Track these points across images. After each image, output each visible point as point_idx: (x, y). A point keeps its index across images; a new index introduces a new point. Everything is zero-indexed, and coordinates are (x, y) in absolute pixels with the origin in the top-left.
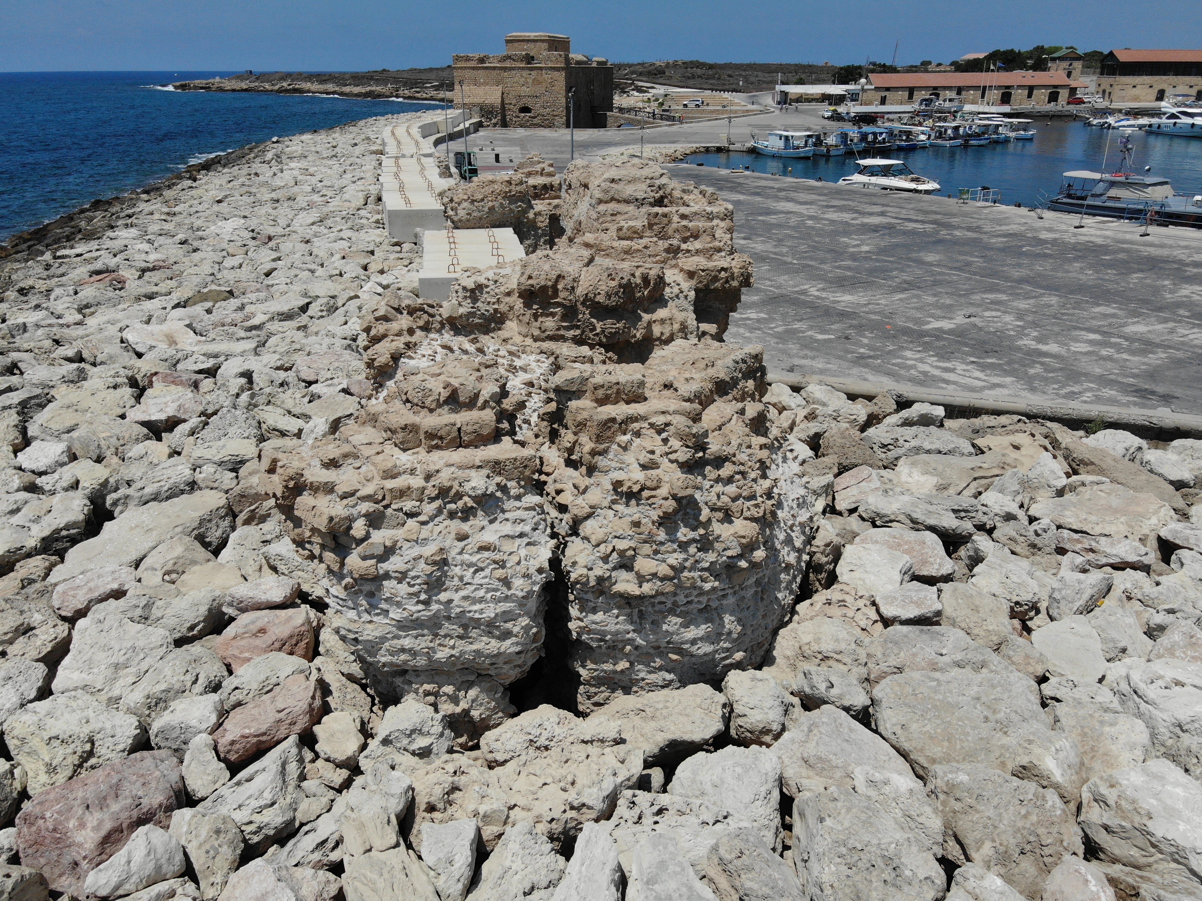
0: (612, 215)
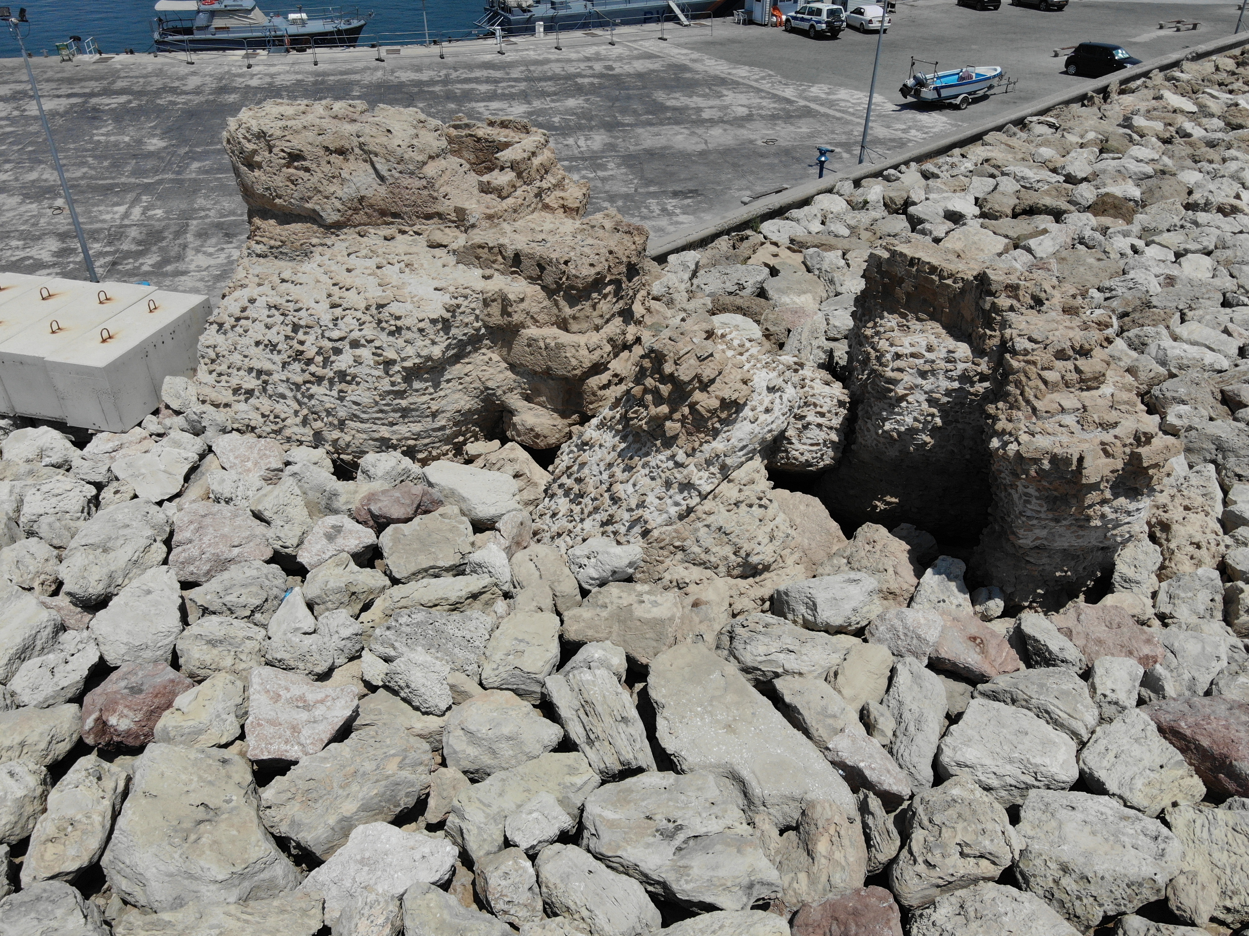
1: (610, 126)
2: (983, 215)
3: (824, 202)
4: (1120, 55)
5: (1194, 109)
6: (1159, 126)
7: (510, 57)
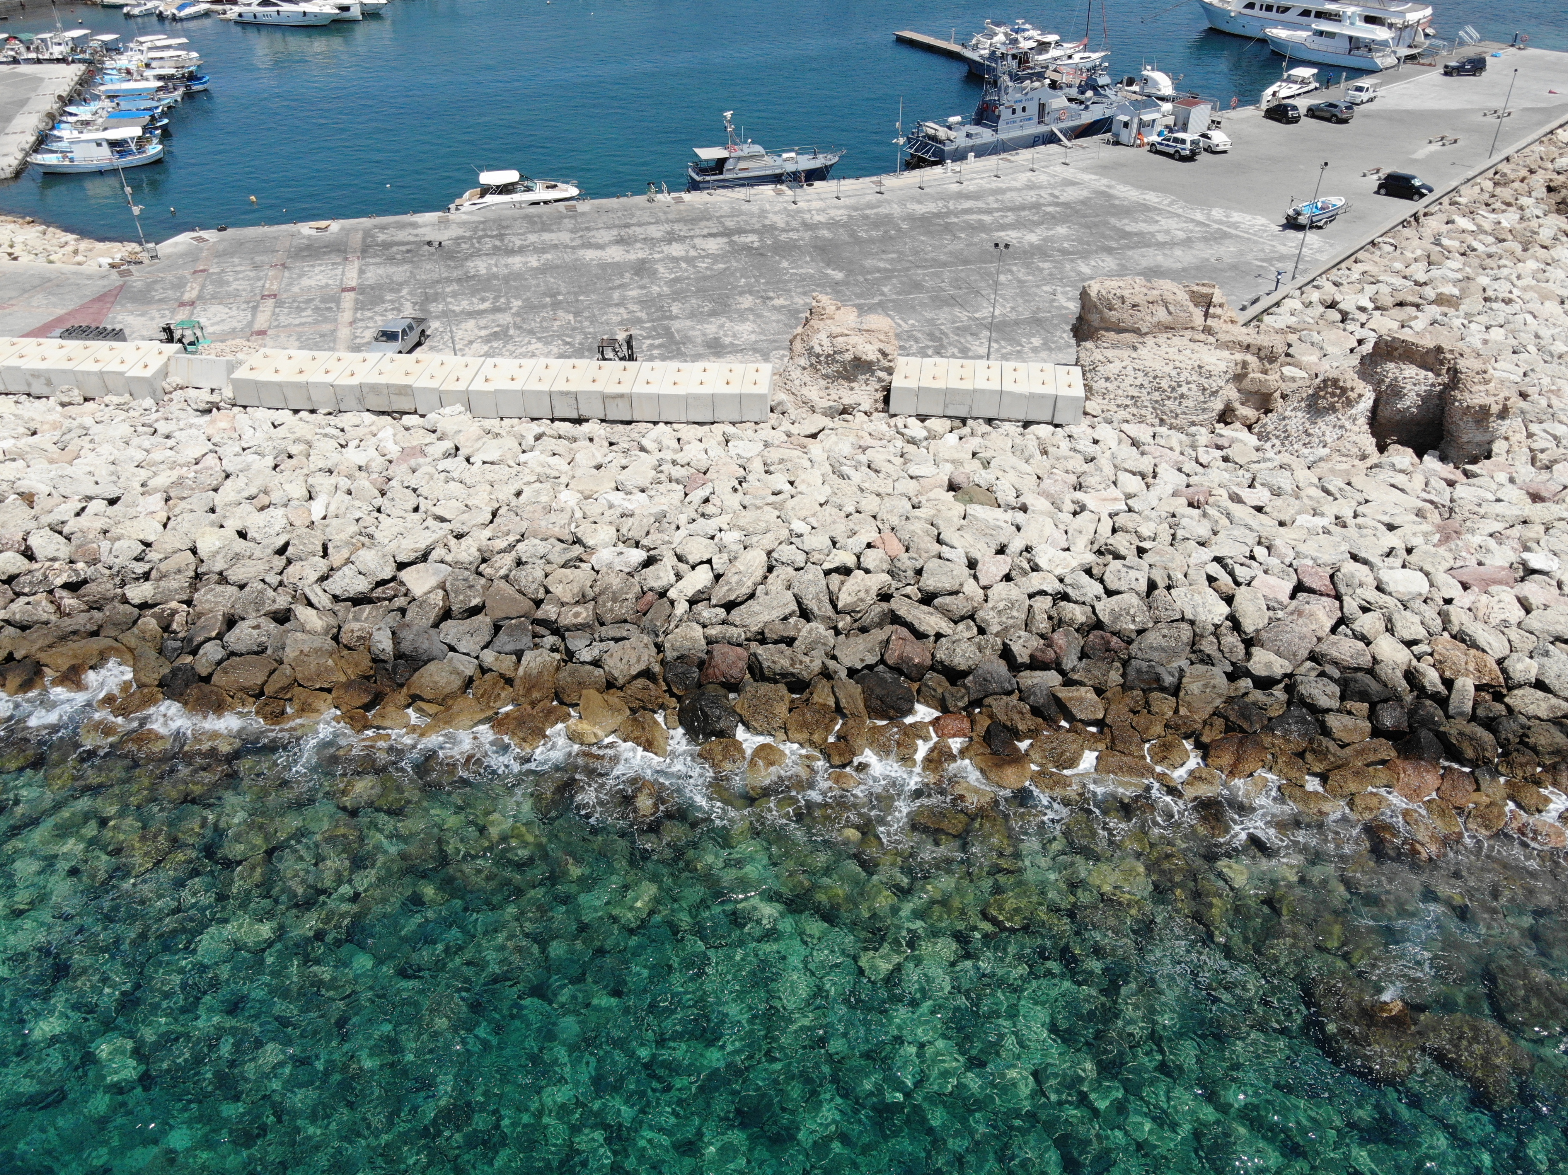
1: (1109, 250)
2: (1377, 308)
3: (1289, 304)
4: (1417, 183)
5: (1474, 228)
6: (1456, 244)
7: (970, 186)
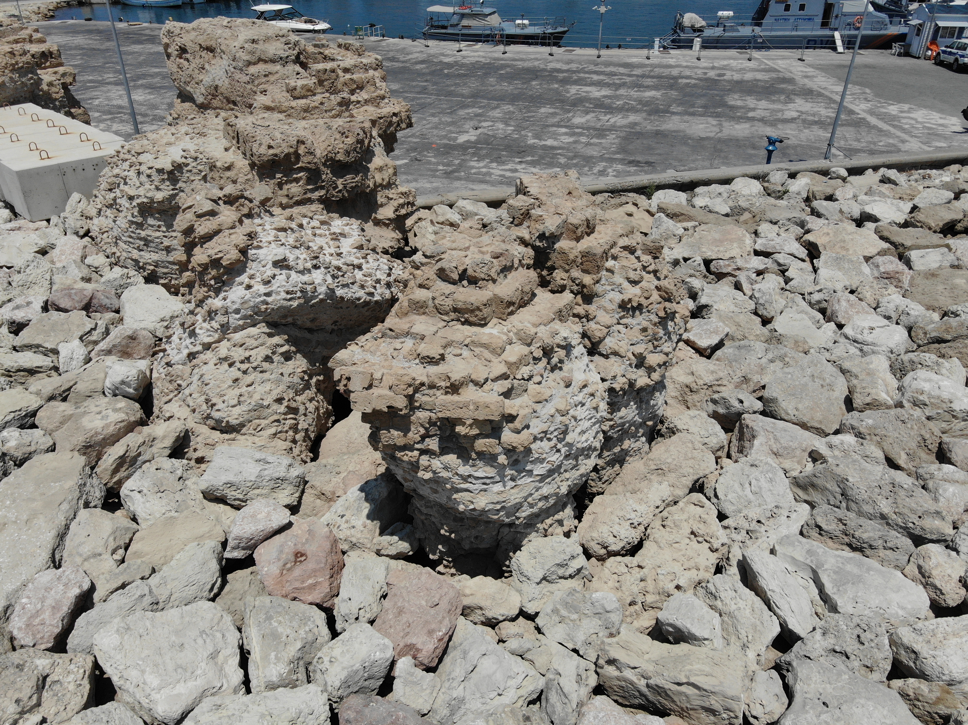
0: (266, 76)
1: (655, 112)
